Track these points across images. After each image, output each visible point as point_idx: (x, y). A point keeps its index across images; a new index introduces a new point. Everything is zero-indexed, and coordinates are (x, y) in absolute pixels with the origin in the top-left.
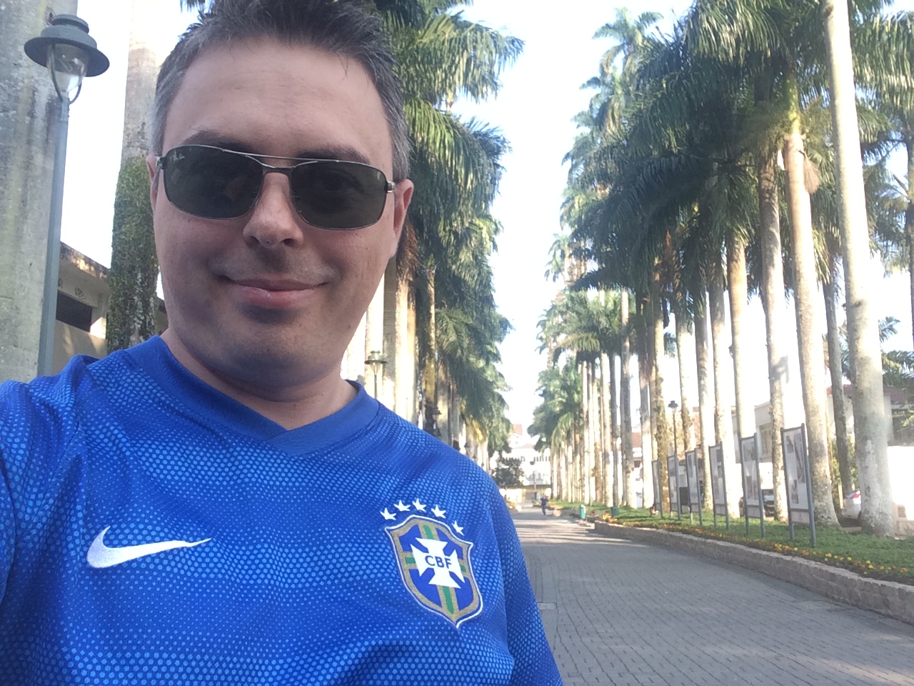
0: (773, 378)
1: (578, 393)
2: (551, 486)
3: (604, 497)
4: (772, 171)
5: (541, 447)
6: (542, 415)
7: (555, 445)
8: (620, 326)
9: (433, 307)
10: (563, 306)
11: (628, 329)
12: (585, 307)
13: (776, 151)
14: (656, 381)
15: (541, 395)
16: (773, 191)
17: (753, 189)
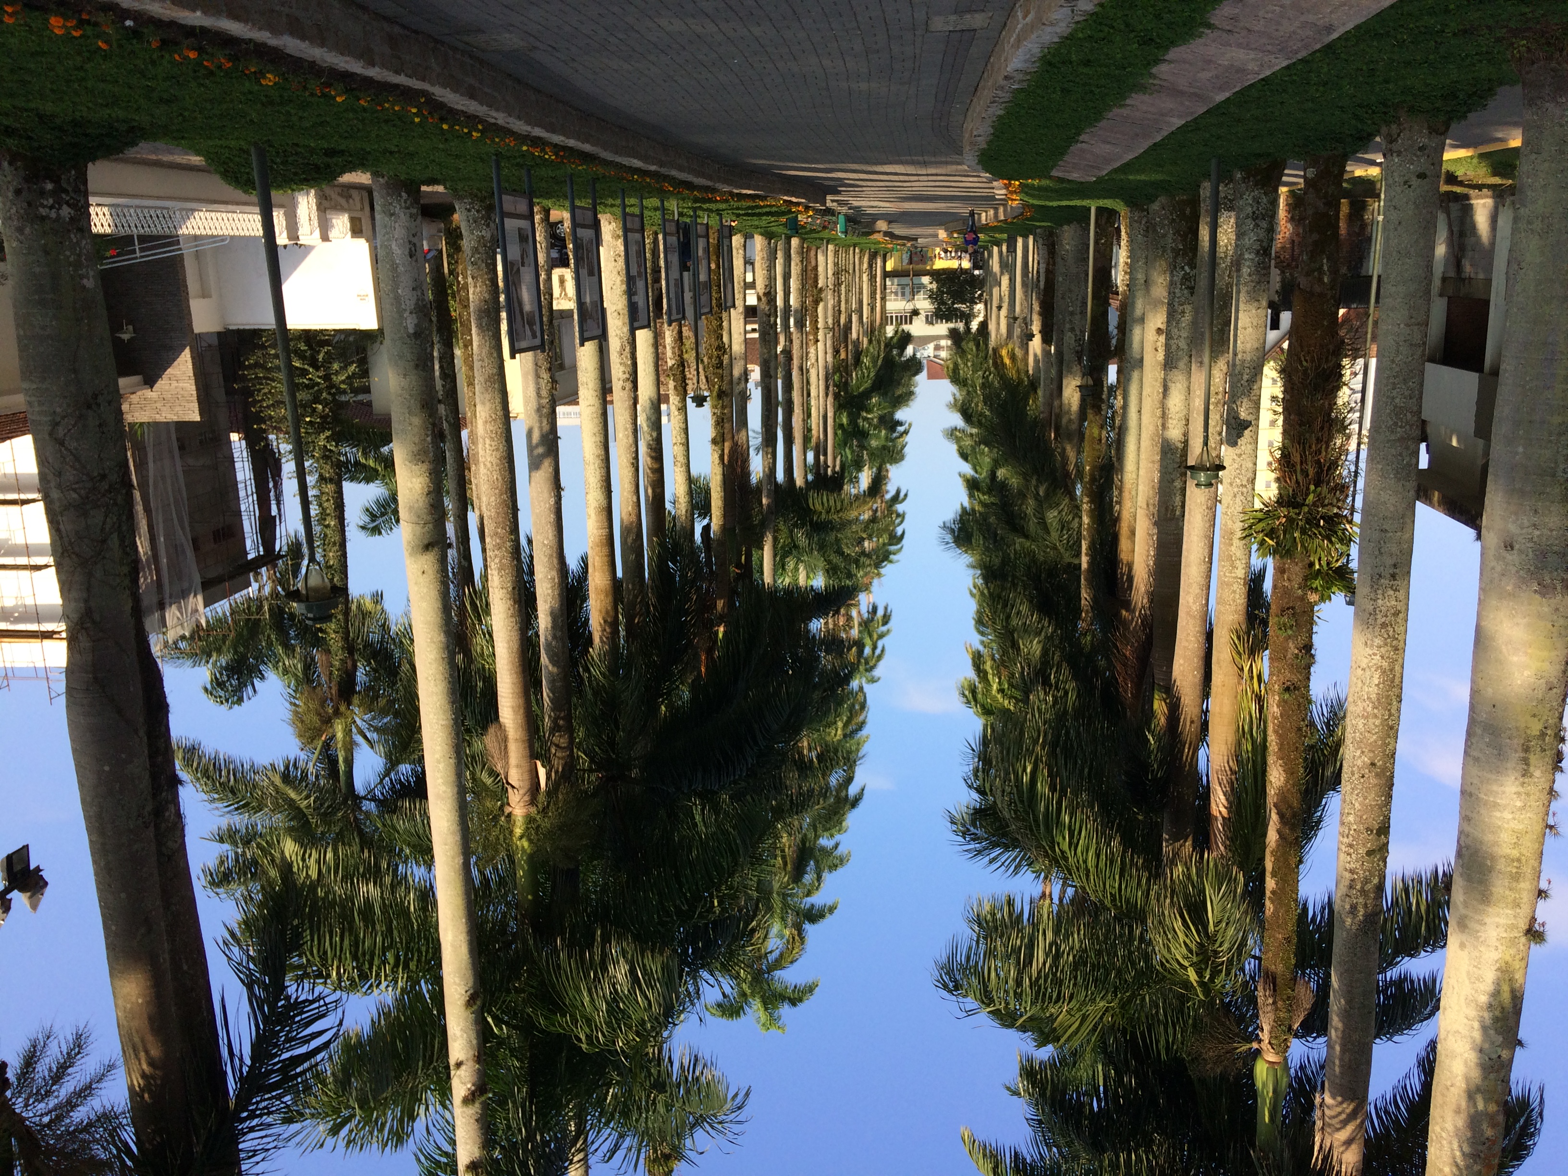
0: (551, 437)
1: (841, 426)
2: (886, 275)
3: (804, 255)
4: (555, 762)
5: (899, 340)
6: (899, 392)
7: (879, 342)
8: (776, 531)
9: (1084, 566)
10: (864, 566)
11: (763, 526)
12: (829, 562)
13: (549, 793)
14: (723, 441)
15: (900, 424)
16: (553, 731)
17: (581, 733)
